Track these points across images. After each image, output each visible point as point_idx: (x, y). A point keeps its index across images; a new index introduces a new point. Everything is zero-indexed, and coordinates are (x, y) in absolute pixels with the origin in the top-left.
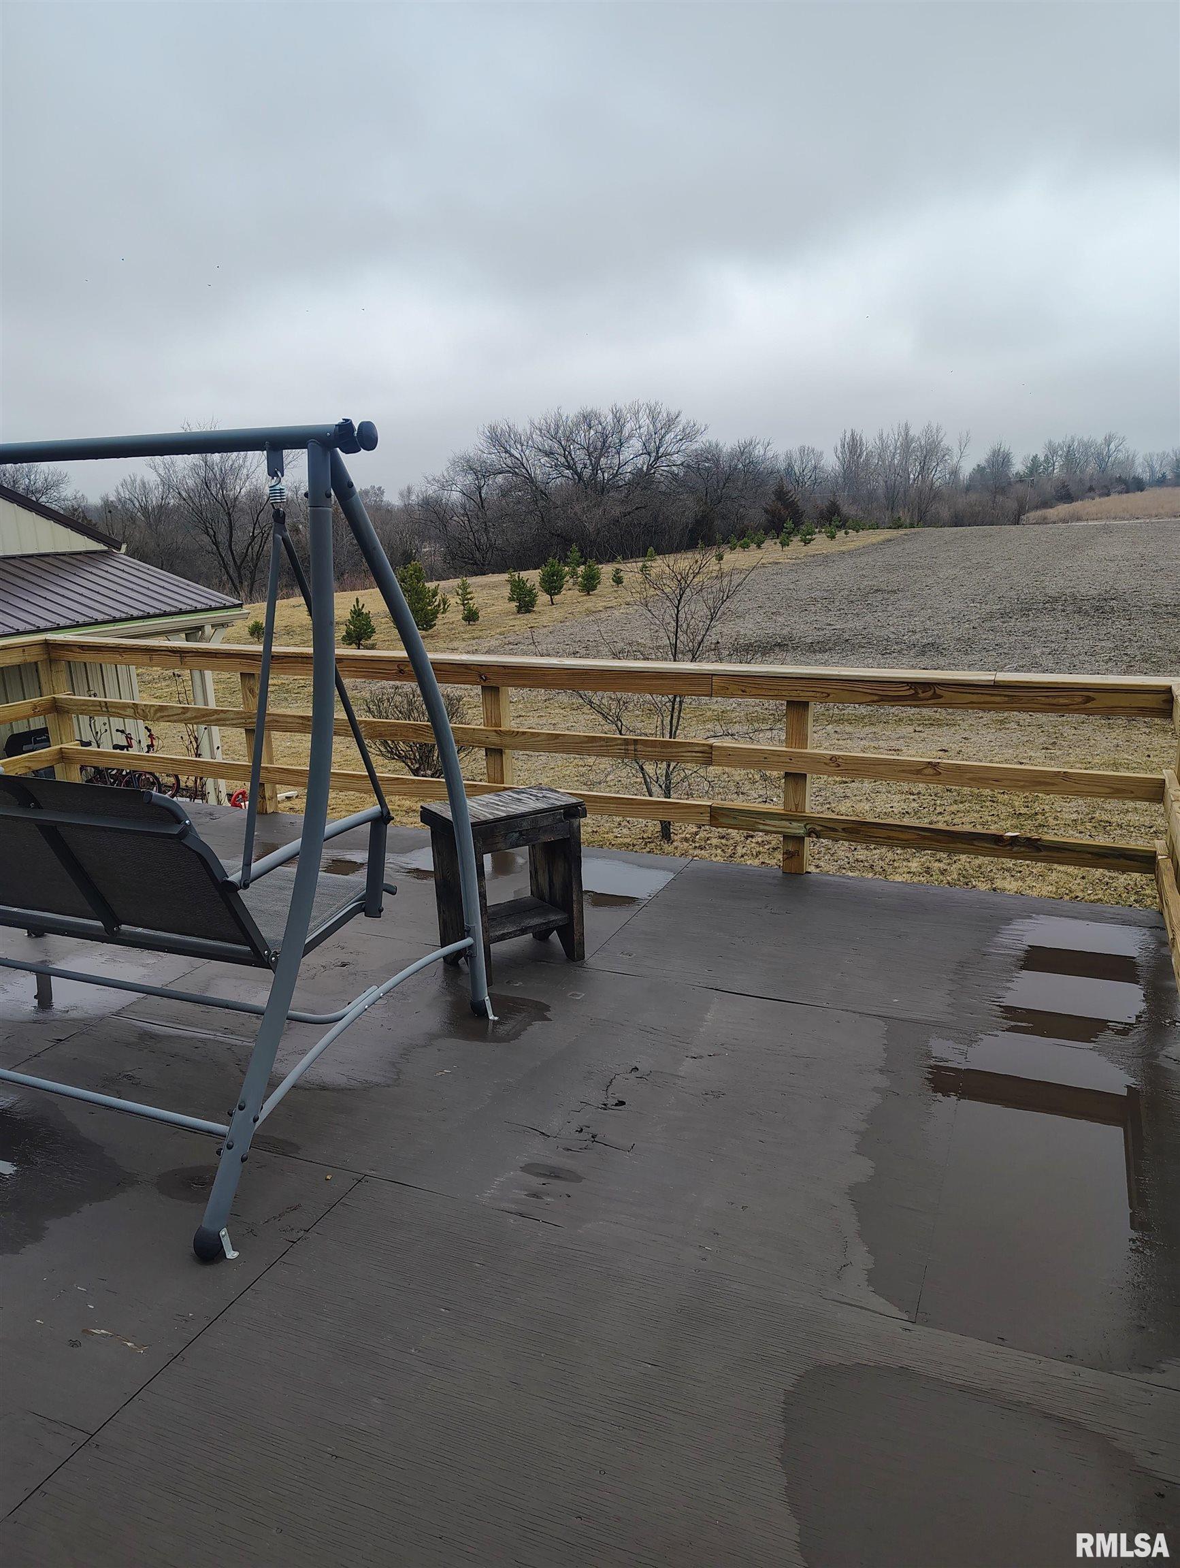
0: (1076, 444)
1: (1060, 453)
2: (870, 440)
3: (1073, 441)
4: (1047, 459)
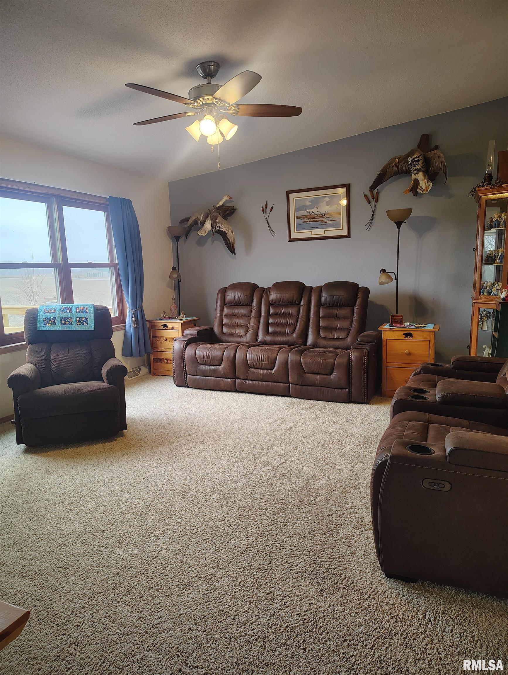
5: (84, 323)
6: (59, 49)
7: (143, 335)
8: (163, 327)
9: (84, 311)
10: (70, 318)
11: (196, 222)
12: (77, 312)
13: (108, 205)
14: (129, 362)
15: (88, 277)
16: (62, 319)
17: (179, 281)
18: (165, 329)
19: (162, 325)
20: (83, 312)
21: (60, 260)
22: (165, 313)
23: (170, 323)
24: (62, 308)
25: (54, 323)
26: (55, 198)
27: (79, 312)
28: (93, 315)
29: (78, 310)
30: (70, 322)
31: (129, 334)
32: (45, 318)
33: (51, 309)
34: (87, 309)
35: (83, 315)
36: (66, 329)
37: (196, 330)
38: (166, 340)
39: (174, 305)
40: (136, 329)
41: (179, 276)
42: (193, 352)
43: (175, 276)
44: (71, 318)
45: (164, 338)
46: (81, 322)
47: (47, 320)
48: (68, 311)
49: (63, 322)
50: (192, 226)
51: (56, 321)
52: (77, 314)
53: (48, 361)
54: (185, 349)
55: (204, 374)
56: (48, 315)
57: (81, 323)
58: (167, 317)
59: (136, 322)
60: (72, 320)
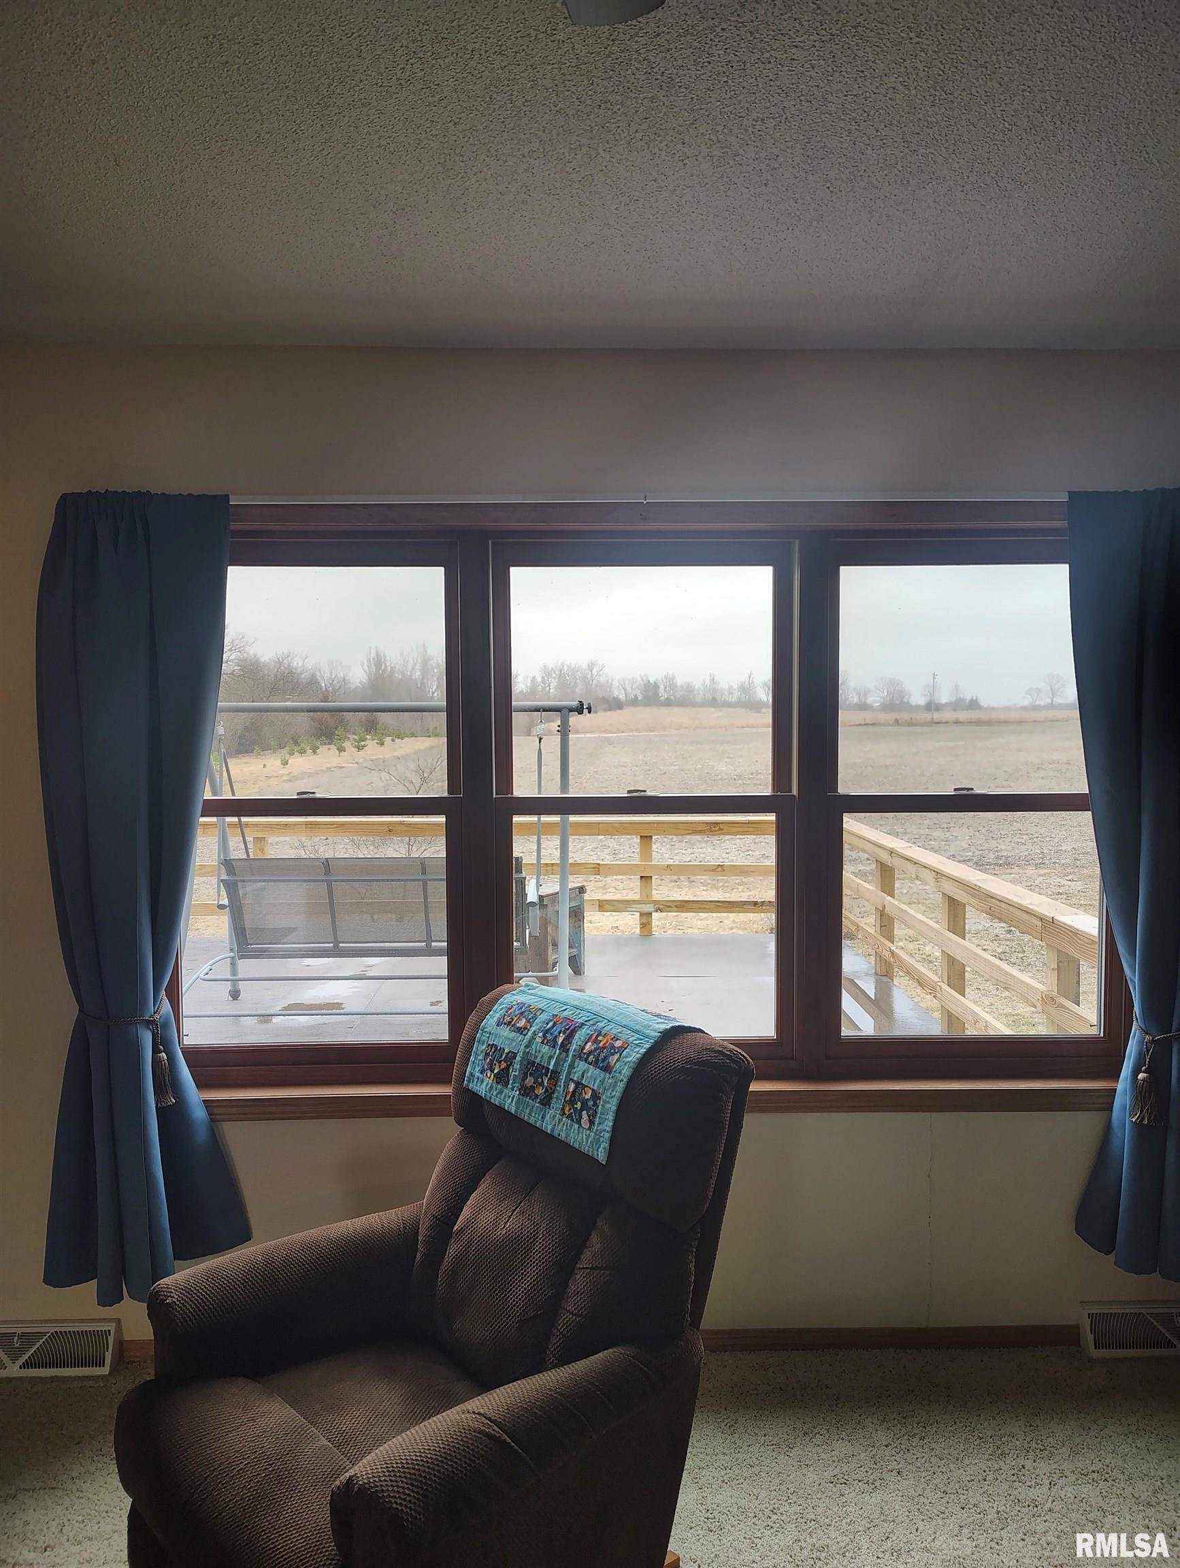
0: (566, 668)
1: (554, 675)
2: (393, 658)
3: (563, 667)
4: (543, 682)
5: (584, 1113)
9: (603, 1058)
10: (553, 1072)
12: (581, 1056)
16: (531, 1067)
20: (597, 1062)
25: (503, 1077)
27: (587, 1057)
28: (620, 1089)
29: (587, 1046)
30: (547, 1090)
32: (493, 1046)
34: (618, 1051)
35: (592, 1077)
36: (524, 1119)
44: (555, 1074)
46: (578, 1104)
47: (492, 1057)
48: (561, 1040)
49: (529, 1081)
51: (511, 1069)
52: (578, 1062)
56: (503, 1037)
57: (575, 1110)
60: (555, 1085)
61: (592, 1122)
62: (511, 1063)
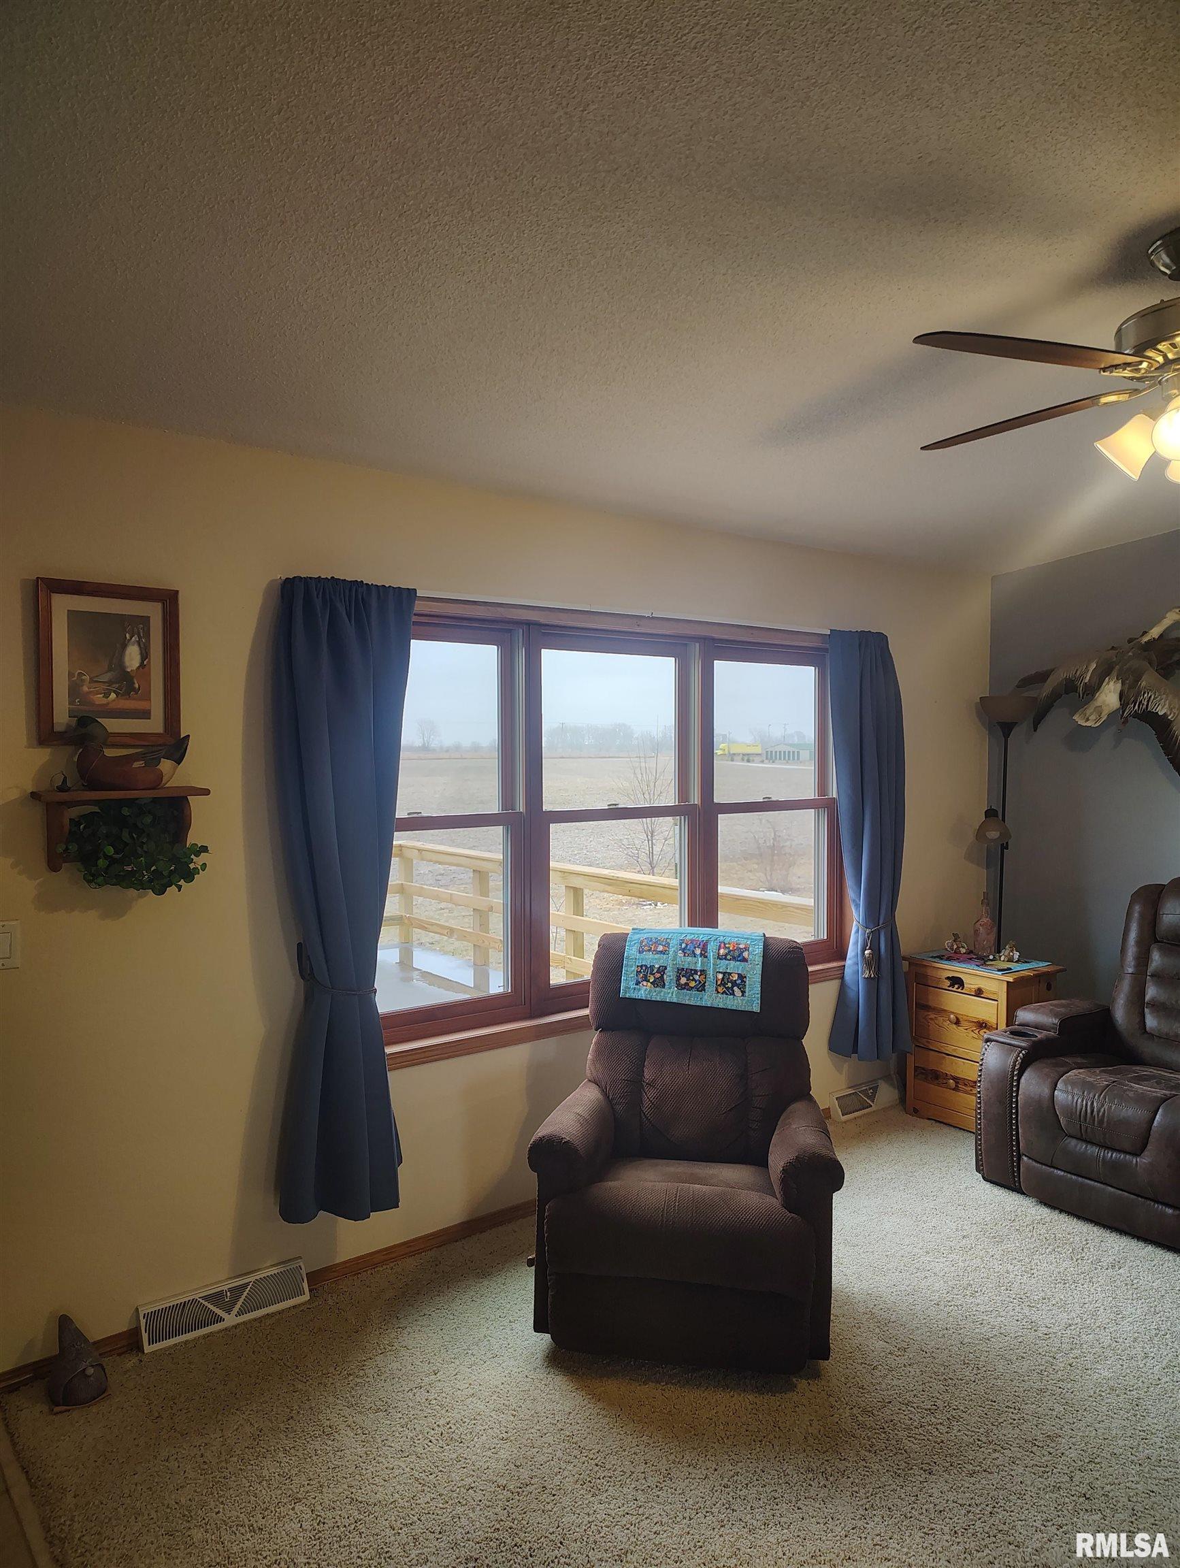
5: (735, 989)
6: (730, 271)
7: (891, 1000)
8: (948, 983)
9: (737, 955)
10: (701, 971)
11: (1070, 686)
12: (719, 957)
13: (826, 650)
14: (846, 1066)
15: (767, 759)
16: (681, 972)
17: (1004, 847)
18: (954, 989)
19: (948, 978)
20: (734, 958)
21: (695, 799)
22: (956, 938)
23: (973, 975)
24: (683, 940)
25: (660, 983)
26: (697, 645)
27: (725, 957)
28: (759, 968)
29: (722, 951)
30: (700, 982)
31: (851, 994)
32: (641, 966)
33: (657, 943)
34: (746, 949)
35: (734, 967)
36: (687, 1003)
37: (1056, 1016)
38: (958, 1022)
39: (985, 920)
40: (873, 983)
41: (1005, 834)
42: (1046, 1091)
43: (994, 834)
44: (703, 972)
45: (952, 1016)
46: (728, 984)
47: (645, 972)
48: (698, 951)
49: (683, 980)
50: (1054, 697)
51: (665, 976)
52: (718, 961)
53: (636, 1083)
54: (1020, 1076)
55: (1079, 1168)
56: (650, 959)
57: (728, 988)
58: (963, 951)
59: (873, 963)
60: (705, 978)
61: (743, 993)
62: (664, 973)
